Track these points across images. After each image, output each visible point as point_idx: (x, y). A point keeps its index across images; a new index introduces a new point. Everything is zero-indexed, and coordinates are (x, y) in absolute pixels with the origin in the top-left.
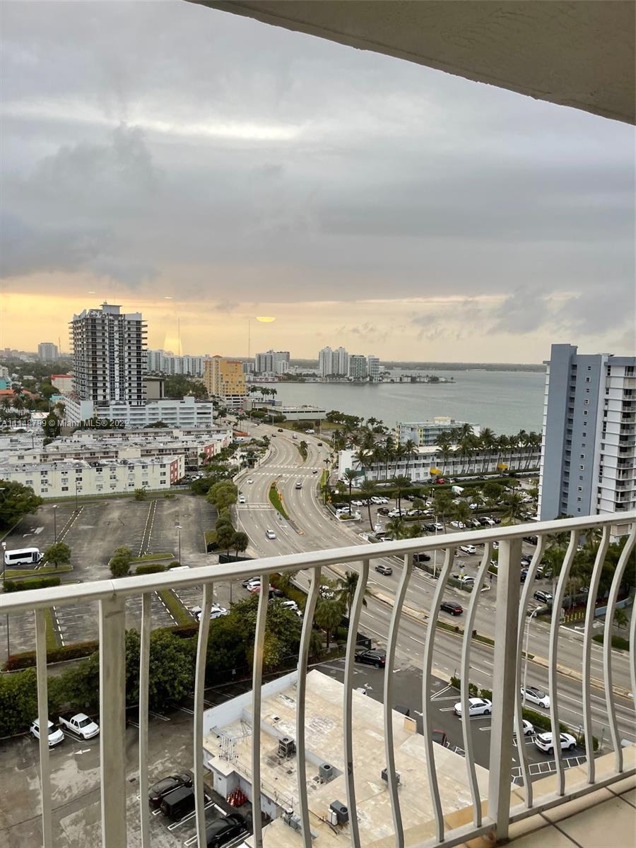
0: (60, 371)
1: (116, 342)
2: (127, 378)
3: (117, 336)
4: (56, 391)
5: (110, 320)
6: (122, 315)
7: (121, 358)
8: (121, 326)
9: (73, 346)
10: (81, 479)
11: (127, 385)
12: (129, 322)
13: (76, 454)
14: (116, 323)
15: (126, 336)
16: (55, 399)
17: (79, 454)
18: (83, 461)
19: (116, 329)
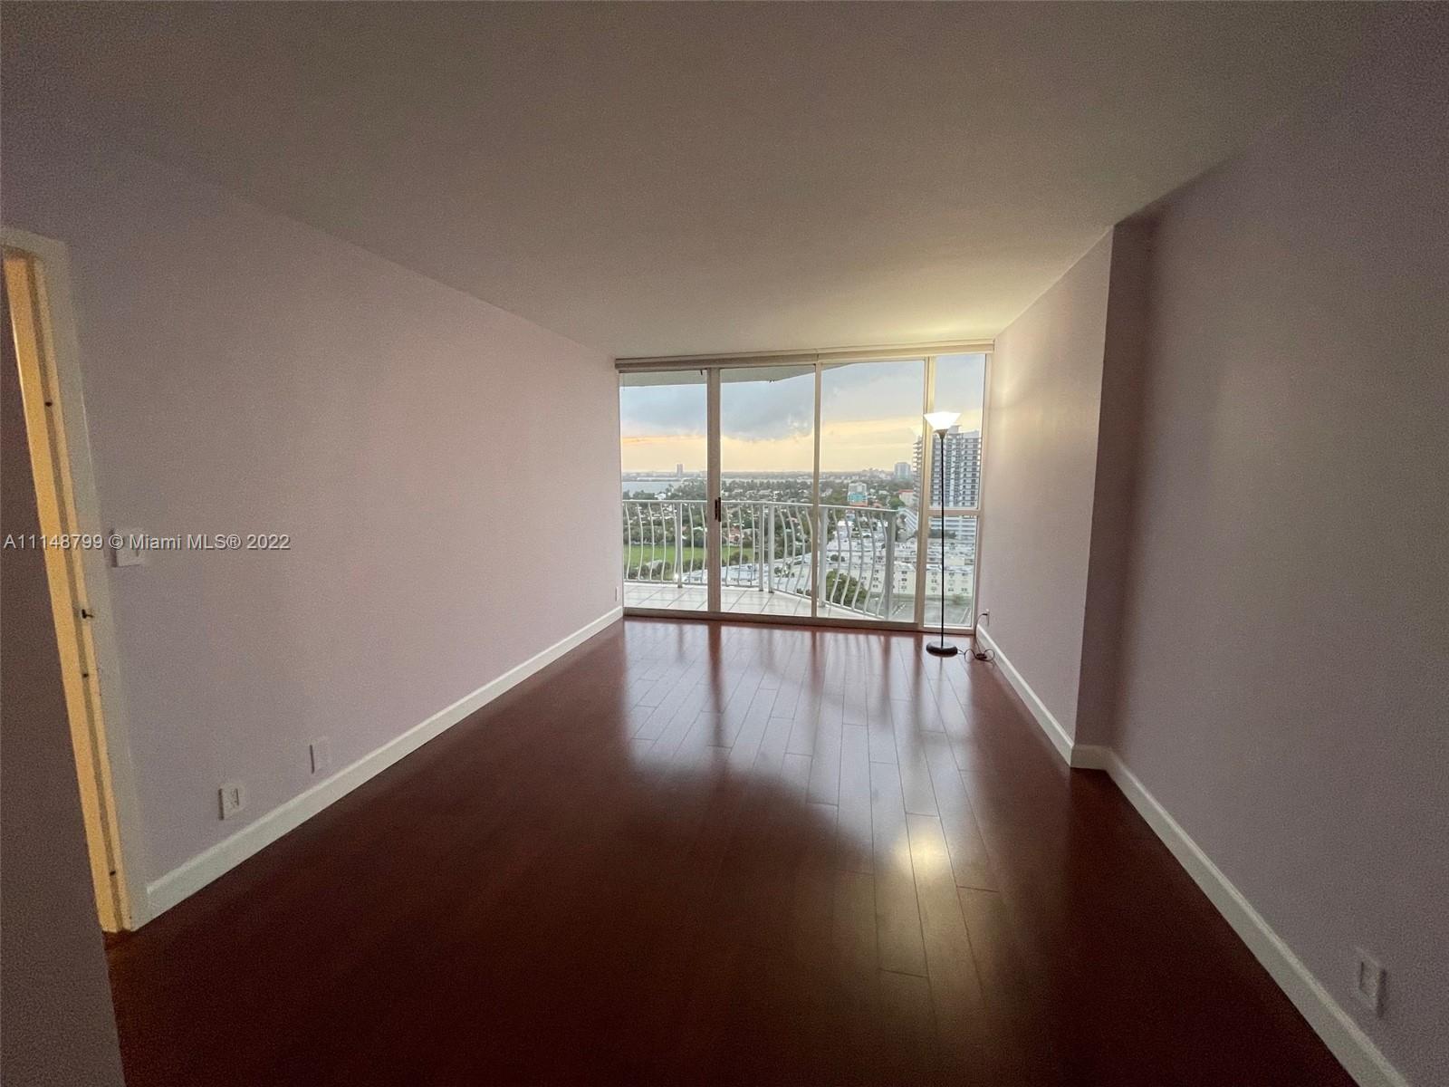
0: (907, 486)
1: (954, 459)
2: (961, 492)
3: (954, 453)
4: (903, 504)
5: (949, 439)
6: (959, 434)
7: (957, 473)
8: (958, 444)
9: (915, 464)
10: (906, 580)
11: (961, 498)
12: (967, 440)
13: (906, 559)
14: (954, 441)
15: (963, 453)
16: (901, 510)
17: (908, 559)
18: (909, 565)
19: (954, 447)
